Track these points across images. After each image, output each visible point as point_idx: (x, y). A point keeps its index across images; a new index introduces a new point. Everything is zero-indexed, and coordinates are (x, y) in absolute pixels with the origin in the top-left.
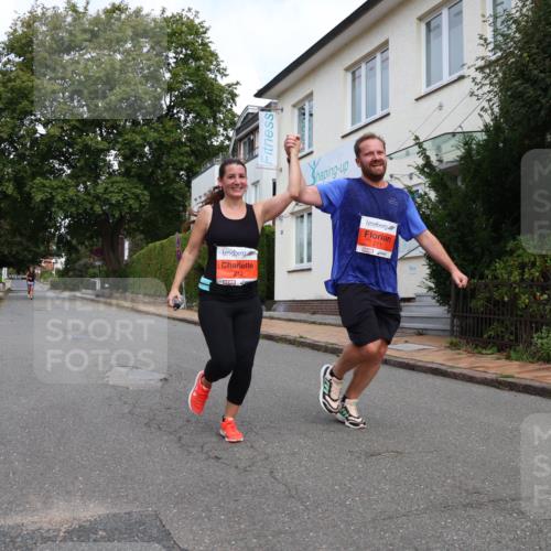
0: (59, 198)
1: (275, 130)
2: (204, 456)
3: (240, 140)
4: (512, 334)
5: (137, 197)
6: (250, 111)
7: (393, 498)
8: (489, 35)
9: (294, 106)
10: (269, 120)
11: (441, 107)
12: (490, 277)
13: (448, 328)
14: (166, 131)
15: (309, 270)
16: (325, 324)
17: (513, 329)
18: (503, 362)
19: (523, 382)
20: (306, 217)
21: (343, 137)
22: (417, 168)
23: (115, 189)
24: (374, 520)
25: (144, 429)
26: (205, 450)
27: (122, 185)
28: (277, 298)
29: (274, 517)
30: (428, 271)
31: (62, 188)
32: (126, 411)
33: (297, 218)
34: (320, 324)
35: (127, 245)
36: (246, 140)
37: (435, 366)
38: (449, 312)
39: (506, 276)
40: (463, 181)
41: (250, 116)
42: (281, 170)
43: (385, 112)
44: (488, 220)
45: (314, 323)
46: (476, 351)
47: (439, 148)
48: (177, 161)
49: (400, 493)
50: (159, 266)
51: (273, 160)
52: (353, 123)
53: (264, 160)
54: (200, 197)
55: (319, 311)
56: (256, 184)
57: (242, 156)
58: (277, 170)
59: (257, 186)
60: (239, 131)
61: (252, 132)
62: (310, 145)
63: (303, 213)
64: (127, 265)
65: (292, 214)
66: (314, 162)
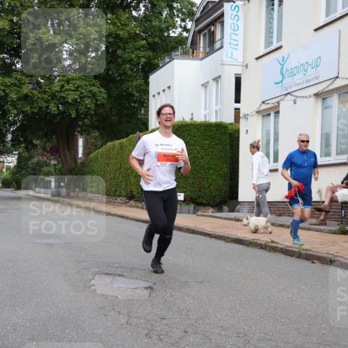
0: (13, 96)
1: (241, 23)
3: (200, 32)
5: (94, 95)
10: (235, 13)
14: (122, 25)
20: (272, 115)
21: (316, 30)
23: (71, 86)
25: (147, 340)
27: (78, 82)
28: (241, 198)
31: (15, 85)
32: (123, 321)
33: (263, 116)
35: (81, 142)
36: (206, 31)
41: (210, 6)
42: (247, 67)
48: (133, 56)
50: (119, 165)
51: (238, 56)
52: (327, 14)
53: (229, 55)
54: (159, 93)
55: (285, 213)
56: (217, 79)
57: (201, 50)
58: (242, 66)
59: (217, 81)
60: (197, 22)
61: (213, 23)
62: (279, 39)
63: (270, 111)
64: (83, 163)
65: (258, 112)
66: (283, 58)
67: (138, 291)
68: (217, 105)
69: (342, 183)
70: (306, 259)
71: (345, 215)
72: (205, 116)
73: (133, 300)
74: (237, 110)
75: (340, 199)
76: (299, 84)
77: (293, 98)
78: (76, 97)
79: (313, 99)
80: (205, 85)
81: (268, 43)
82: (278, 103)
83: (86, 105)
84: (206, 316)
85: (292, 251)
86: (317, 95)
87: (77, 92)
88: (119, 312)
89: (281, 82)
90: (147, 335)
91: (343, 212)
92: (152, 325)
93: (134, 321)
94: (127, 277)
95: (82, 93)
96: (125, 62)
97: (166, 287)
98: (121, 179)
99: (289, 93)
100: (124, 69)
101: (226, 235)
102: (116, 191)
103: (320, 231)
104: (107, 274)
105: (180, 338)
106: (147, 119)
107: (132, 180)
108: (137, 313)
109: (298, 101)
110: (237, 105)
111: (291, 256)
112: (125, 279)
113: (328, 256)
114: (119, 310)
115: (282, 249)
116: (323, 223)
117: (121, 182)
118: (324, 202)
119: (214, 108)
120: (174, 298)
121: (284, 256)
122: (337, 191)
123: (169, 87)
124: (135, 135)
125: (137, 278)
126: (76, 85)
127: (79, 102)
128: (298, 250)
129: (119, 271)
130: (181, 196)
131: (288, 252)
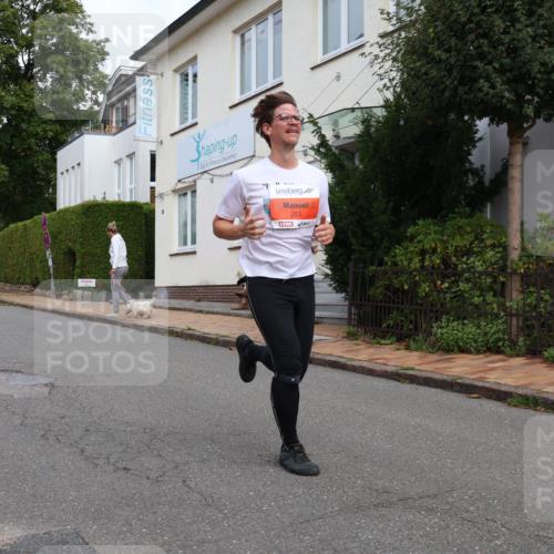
1: (154, 98)
2: (112, 468)
3: (112, 105)
4: (411, 322)
6: (123, 72)
7: (307, 502)
8: (392, 9)
9: (176, 71)
10: (147, 87)
11: (338, 78)
12: (389, 263)
13: (346, 316)
14: (26, 96)
15: (194, 253)
16: (213, 313)
17: (413, 317)
18: (403, 353)
19: (424, 374)
20: (189, 194)
21: (231, 107)
22: (312, 148)
24: (292, 524)
25: (42, 442)
26: (112, 461)
29: (195, 527)
30: (325, 257)
32: (17, 422)
33: (180, 195)
34: (208, 313)
36: (119, 105)
37: (333, 359)
38: (346, 299)
39: (406, 263)
40: (361, 161)
41: (123, 79)
42: (161, 142)
43: (277, 81)
44: (388, 203)
45: (201, 312)
46: (374, 341)
47: (336, 123)
48: (39, 130)
49: (314, 496)
50: (22, 249)
51: (152, 131)
52: (242, 92)
53: (142, 130)
54: (67, 171)
56: (131, 156)
57: (114, 124)
58: (156, 142)
59: (131, 159)
60: (109, 95)
61: (126, 97)
62: (194, 115)
63: (187, 191)
65: (174, 191)
66: (199, 135)
67: (37, 388)
68: (131, 183)
70: (224, 346)
72: (119, 195)
74: (153, 189)
77: (210, 177)
80: (118, 162)
81: (183, 118)
82: (195, 181)
84: (111, 412)
85: (209, 338)
88: (13, 413)
89: (197, 160)
90: (43, 436)
92: (49, 425)
93: (29, 421)
94: (25, 374)
96: (30, 135)
98: (25, 265)
99: (205, 172)
100: (29, 145)
102: (20, 278)
103: (237, 315)
104: (3, 370)
105: (81, 438)
106: (56, 199)
107: (38, 265)
108: (34, 412)
109: (216, 179)
110: (153, 184)
111: (208, 343)
115: (199, 336)
117: (25, 268)
119: (128, 187)
121: (201, 344)
123: (79, 164)
124: (40, 216)
128: (215, 337)
129: (17, 367)
130: (92, 283)
131: (204, 339)
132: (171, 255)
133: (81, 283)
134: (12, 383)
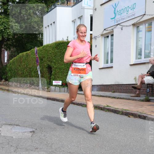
15: (112, 67)
16: (121, 98)
20: (110, 36)
33: (105, 37)
34: (118, 98)
35: (6, 54)
42: (96, 10)
45: (114, 98)
50: (26, 66)
53: (86, 3)
54: (48, 26)
55: (117, 91)
57: (72, 1)
58: (93, 9)
59: (81, 19)
63: (108, 35)
64: (6, 65)
65: (102, 35)
66: (116, 4)
67: (26, 134)
69: (147, 73)
70: (126, 115)
71: (149, 91)
72: (74, 38)
73: (21, 139)
75: (146, 82)
76: (124, 19)
77: (121, 27)
78: (2, 29)
79: (132, 27)
80: (74, 21)
82: (113, 30)
83: (8, 33)
84: (62, 147)
85: (118, 111)
86: (134, 25)
87: (2, 26)
88: (11, 146)
89: (114, 18)
91: (148, 89)
94: (21, 126)
95: (5, 26)
97: (43, 131)
99: (119, 24)
101: (83, 103)
103: (135, 100)
104: (10, 125)
106: (43, 41)
108: (22, 146)
109: (124, 28)
110: (91, 32)
112: (20, 127)
113: (137, 113)
114: (12, 144)
115: (113, 110)
116: (138, 96)
117: (27, 75)
118: (137, 84)
120: (46, 136)
122: (145, 78)
123: (54, 23)
124: (35, 49)
125: (26, 127)
126: (2, 22)
127: (3, 31)
128: (121, 110)
129: (17, 123)
130: (60, 83)
131: (115, 111)
132: (100, 69)
133: (54, 83)
134: (13, 131)
